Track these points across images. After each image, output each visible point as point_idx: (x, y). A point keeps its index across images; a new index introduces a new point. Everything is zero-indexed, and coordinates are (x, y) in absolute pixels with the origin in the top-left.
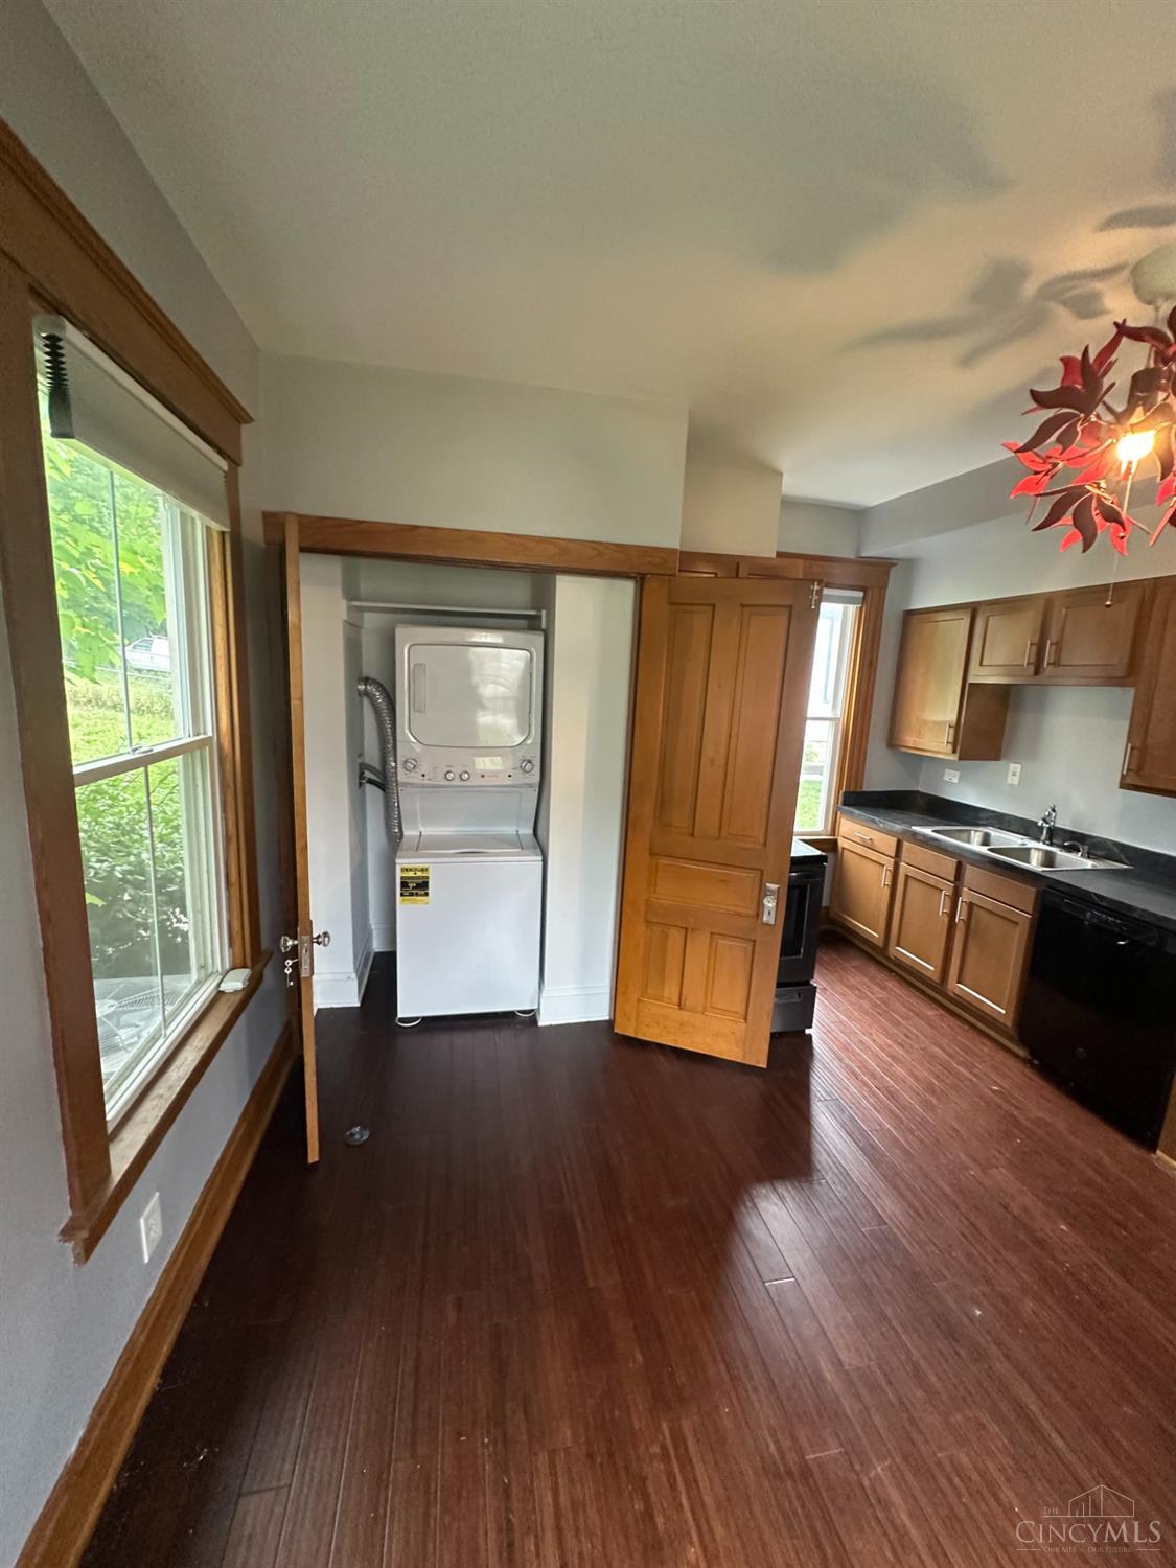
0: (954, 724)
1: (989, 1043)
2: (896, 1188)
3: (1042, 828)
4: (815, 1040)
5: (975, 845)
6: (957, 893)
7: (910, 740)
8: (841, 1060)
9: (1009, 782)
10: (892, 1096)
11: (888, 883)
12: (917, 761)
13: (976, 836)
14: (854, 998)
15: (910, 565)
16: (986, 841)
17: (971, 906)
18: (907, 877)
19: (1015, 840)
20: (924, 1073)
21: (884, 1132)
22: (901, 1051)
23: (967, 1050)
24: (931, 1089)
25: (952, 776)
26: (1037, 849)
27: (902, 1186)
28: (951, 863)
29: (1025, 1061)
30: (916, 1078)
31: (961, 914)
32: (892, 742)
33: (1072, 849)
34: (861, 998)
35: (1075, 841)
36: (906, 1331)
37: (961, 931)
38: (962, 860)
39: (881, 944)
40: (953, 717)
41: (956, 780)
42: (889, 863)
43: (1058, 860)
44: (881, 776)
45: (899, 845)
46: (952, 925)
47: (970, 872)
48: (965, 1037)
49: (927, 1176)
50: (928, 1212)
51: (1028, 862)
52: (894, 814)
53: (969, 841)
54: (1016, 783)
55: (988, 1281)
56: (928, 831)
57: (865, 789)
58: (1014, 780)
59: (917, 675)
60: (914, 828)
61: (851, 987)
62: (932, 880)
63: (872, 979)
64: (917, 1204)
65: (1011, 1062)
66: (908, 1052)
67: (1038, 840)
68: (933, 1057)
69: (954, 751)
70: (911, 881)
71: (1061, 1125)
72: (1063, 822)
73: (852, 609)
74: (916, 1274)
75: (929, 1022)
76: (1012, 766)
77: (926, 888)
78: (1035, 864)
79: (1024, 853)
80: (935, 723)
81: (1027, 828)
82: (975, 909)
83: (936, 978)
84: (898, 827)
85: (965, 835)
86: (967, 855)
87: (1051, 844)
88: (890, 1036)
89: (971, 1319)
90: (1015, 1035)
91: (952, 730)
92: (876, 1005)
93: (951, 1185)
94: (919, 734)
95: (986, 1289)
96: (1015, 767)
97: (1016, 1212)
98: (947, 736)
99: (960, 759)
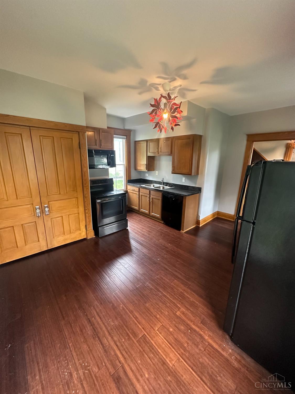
0: (146, 164)
1: (158, 222)
2: (145, 248)
3: (162, 182)
4: (129, 229)
5: (152, 187)
6: (150, 196)
7: (139, 168)
8: (134, 231)
9: (156, 175)
10: (143, 235)
11: (138, 197)
12: (140, 172)
13: (152, 186)
14: (135, 221)
15: (135, 131)
16: (154, 186)
17: (152, 198)
18: (141, 195)
19: (158, 185)
20: (148, 230)
21: (143, 240)
22: (144, 227)
23: (154, 224)
24: (150, 232)
25: (147, 175)
26: (161, 186)
27: (146, 247)
28: (148, 191)
29: (163, 223)
30: (147, 231)
31: (151, 200)
32: (136, 169)
33: (166, 185)
34: (136, 220)
35: (167, 184)
36: (149, 266)
37: (151, 203)
38: (150, 190)
39: (138, 210)
40: (146, 163)
41: (148, 175)
42: (138, 193)
43: (165, 188)
44: (134, 176)
45: (139, 189)
46: (150, 202)
47: (151, 192)
48: (154, 222)
49: (150, 244)
50: (150, 249)
51: (160, 188)
52: (138, 183)
53: (151, 187)
54: (157, 175)
55: (160, 255)
56: (144, 186)
57: (132, 179)
58: (157, 174)
59: (138, 154)
60: (141, 185)
61: (134, 219)
62: (146, 195)
63: (137, 217)
64: (149, 249)
65: (161, 224)
66: (145, 227)
67: (161, 185)
68: (149, 227)
69: (147, 170)
70: (142, 196)
71: (169, 231)
72: (165, 181)
73: (124, 140)
74: (149, 258)
75: (148, 221)
76: (156, 171)
77: (145, 197)
78: (161, 189)
79: (160, 187)
80: (143, 164)
81: (159, 183)
82: (153, 199)
83: (148, 213)
84: (139, 186)
85: (150, 186)
86: (151, 189)
87: (164, 185)
88: (142, 225)
89: (158, 260)
90: (161, 219)
91: (146, 165)
92: (139, 221)
93: (154, 244)
94: (140, 167)
95: (160, 256)
96: (157, 172)
97: (163, 245)
98: (145, 167)
99: (148, 171)
